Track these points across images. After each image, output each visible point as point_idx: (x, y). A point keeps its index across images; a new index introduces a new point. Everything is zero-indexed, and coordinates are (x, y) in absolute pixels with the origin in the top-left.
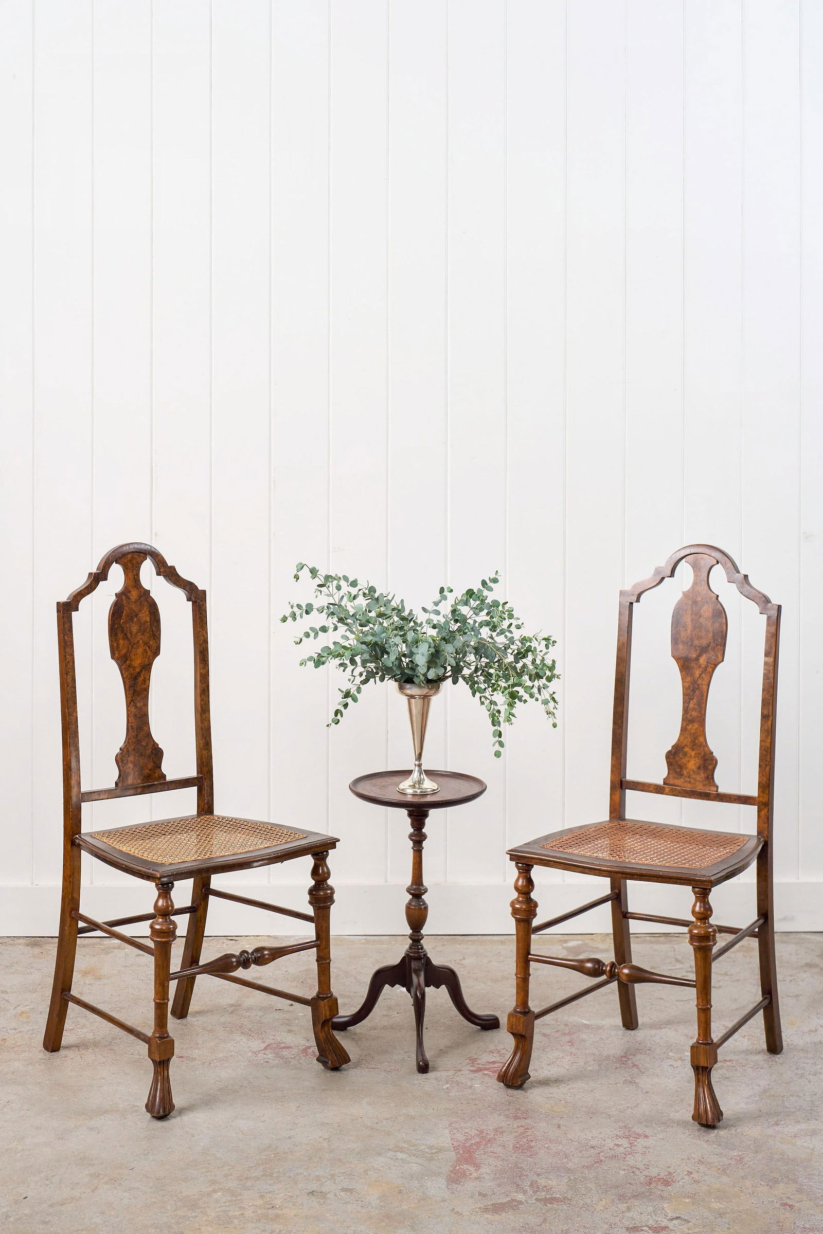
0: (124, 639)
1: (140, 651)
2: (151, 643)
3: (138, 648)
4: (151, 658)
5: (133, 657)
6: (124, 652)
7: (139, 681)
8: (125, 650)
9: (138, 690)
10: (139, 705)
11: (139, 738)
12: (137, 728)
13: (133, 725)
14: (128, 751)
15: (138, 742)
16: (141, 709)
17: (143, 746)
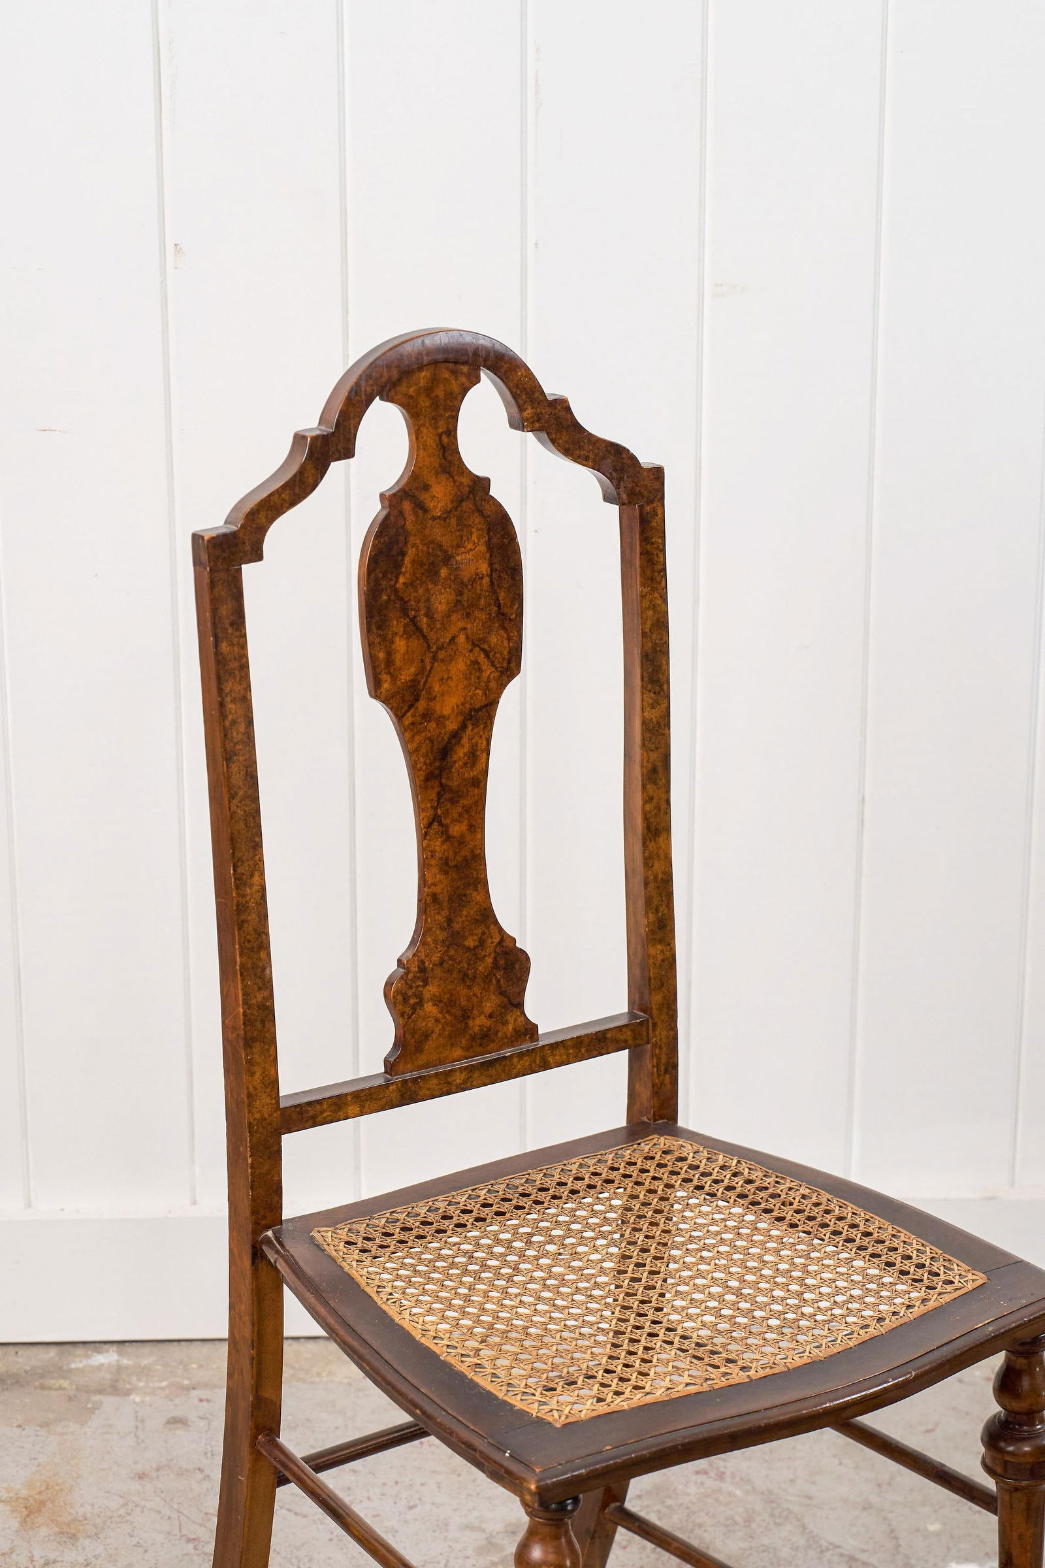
0: (407, 635)
1: (460, 666)
2: (493, 640)
3: (452, 658)
4: (493, 685)
5: (437, 688)
6: (406, 676)
7: (455, 757)
8: (413, 670)
9: (454, 783)
10: (456, 830)
11: (456, 927)
12: (450, 899)
13: (438, 890)
14: (422, 969)
15: (454, 939)
16: (461, 842)
17: (468, 949)
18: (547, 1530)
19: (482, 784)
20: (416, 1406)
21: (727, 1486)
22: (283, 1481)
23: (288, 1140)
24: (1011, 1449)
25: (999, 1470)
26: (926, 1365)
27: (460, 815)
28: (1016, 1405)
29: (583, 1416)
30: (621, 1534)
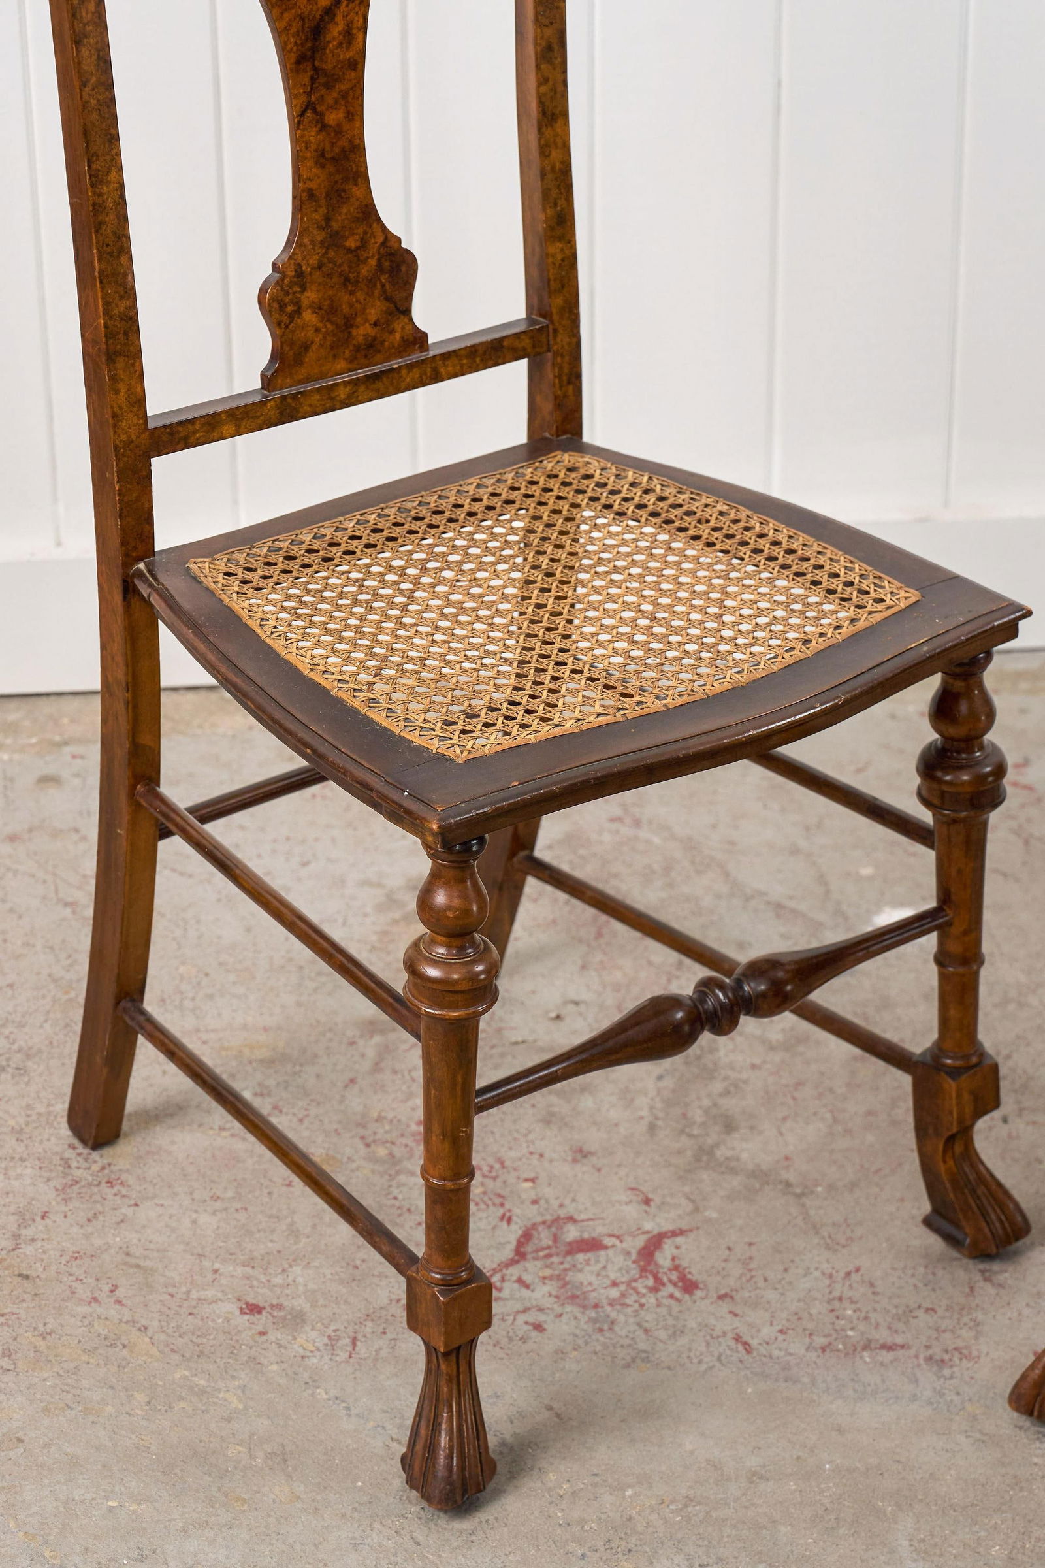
7: (329, 37)
9: (329, 66)
11: (335, 225)
12: (328, 195)
13: (313, 185)
14: (300, 274)
15: (334, 240)
16: (338, 131)
17: (349, 251)
18: (451, 873)
19: (359, 66)
20: (306, 745)
21: (644, 834)
22: (165, 834)
23: (157, 464)
24: (948, 778)
25: (936, 801)
26: (856, 689)
27: (336, 102)
28: (952, 731)
29: (486, 750)
30: (532, 885)
